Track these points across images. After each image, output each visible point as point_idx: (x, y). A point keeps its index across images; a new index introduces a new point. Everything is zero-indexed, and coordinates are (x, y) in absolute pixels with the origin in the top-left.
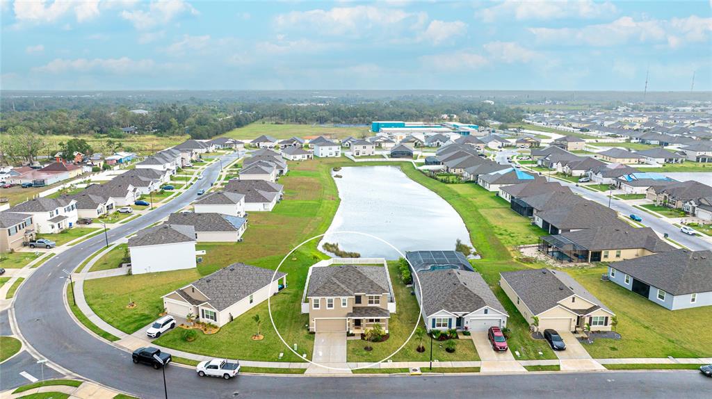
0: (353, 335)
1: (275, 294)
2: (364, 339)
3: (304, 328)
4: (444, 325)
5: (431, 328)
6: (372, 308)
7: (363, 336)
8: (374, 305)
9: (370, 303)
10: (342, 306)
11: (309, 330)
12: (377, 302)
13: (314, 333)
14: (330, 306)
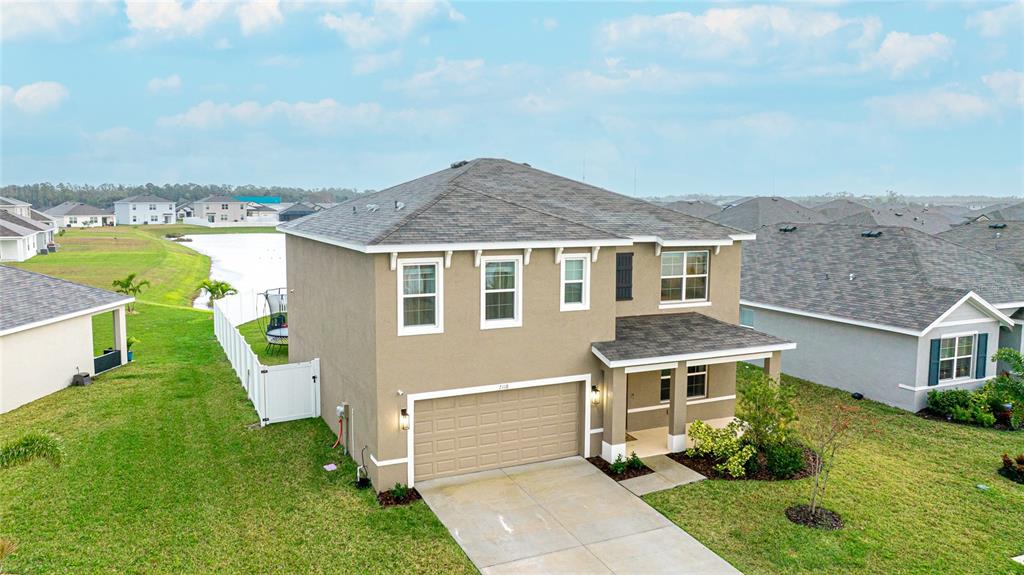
0: (634, 468)
1: (78, 381)
2: (726, 476)
3: (320, 481)
4: (964, 369)
5: (926, 388)
6: (687, 319)
7: (701, 461)
8: (684, 305)
9: (665, 296)
10: (565, 307)
11: (364, 483)
12: (697, 290)
13: (406, 496)
14: (500, 306)
